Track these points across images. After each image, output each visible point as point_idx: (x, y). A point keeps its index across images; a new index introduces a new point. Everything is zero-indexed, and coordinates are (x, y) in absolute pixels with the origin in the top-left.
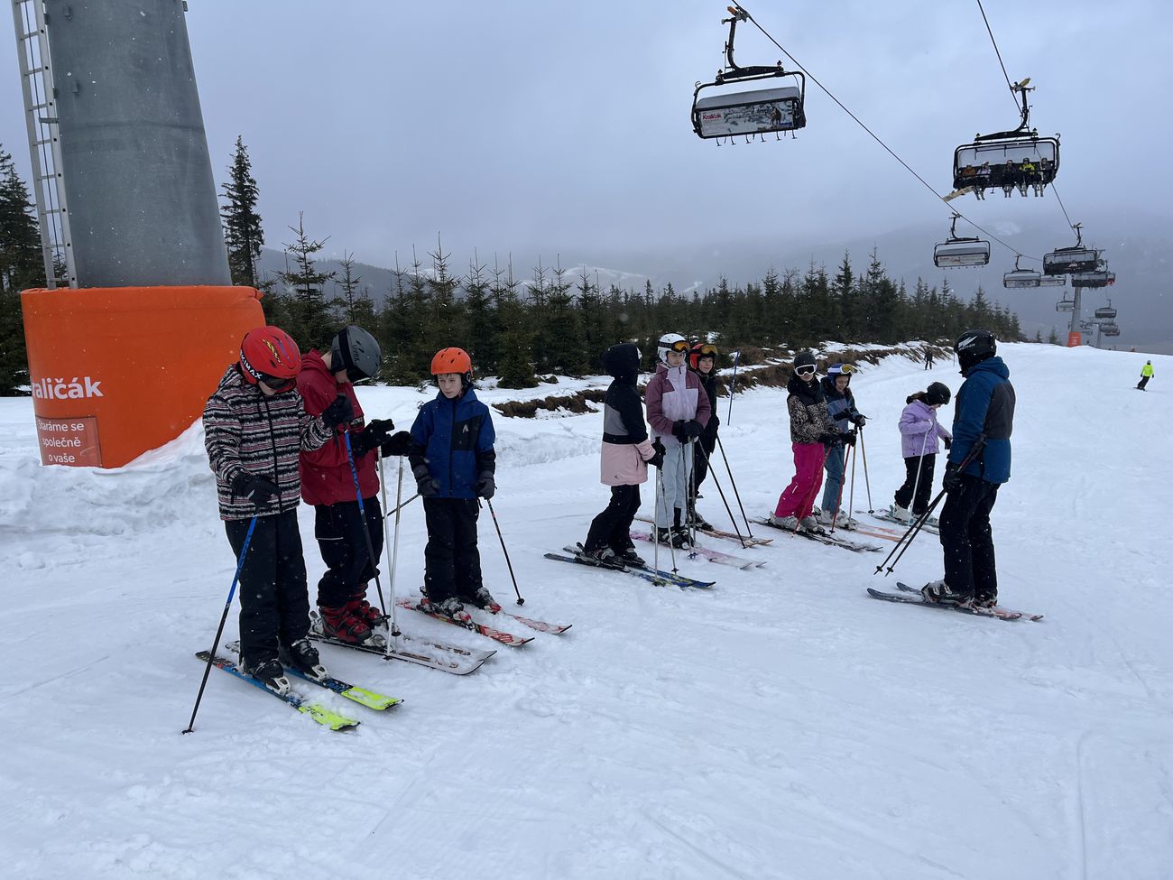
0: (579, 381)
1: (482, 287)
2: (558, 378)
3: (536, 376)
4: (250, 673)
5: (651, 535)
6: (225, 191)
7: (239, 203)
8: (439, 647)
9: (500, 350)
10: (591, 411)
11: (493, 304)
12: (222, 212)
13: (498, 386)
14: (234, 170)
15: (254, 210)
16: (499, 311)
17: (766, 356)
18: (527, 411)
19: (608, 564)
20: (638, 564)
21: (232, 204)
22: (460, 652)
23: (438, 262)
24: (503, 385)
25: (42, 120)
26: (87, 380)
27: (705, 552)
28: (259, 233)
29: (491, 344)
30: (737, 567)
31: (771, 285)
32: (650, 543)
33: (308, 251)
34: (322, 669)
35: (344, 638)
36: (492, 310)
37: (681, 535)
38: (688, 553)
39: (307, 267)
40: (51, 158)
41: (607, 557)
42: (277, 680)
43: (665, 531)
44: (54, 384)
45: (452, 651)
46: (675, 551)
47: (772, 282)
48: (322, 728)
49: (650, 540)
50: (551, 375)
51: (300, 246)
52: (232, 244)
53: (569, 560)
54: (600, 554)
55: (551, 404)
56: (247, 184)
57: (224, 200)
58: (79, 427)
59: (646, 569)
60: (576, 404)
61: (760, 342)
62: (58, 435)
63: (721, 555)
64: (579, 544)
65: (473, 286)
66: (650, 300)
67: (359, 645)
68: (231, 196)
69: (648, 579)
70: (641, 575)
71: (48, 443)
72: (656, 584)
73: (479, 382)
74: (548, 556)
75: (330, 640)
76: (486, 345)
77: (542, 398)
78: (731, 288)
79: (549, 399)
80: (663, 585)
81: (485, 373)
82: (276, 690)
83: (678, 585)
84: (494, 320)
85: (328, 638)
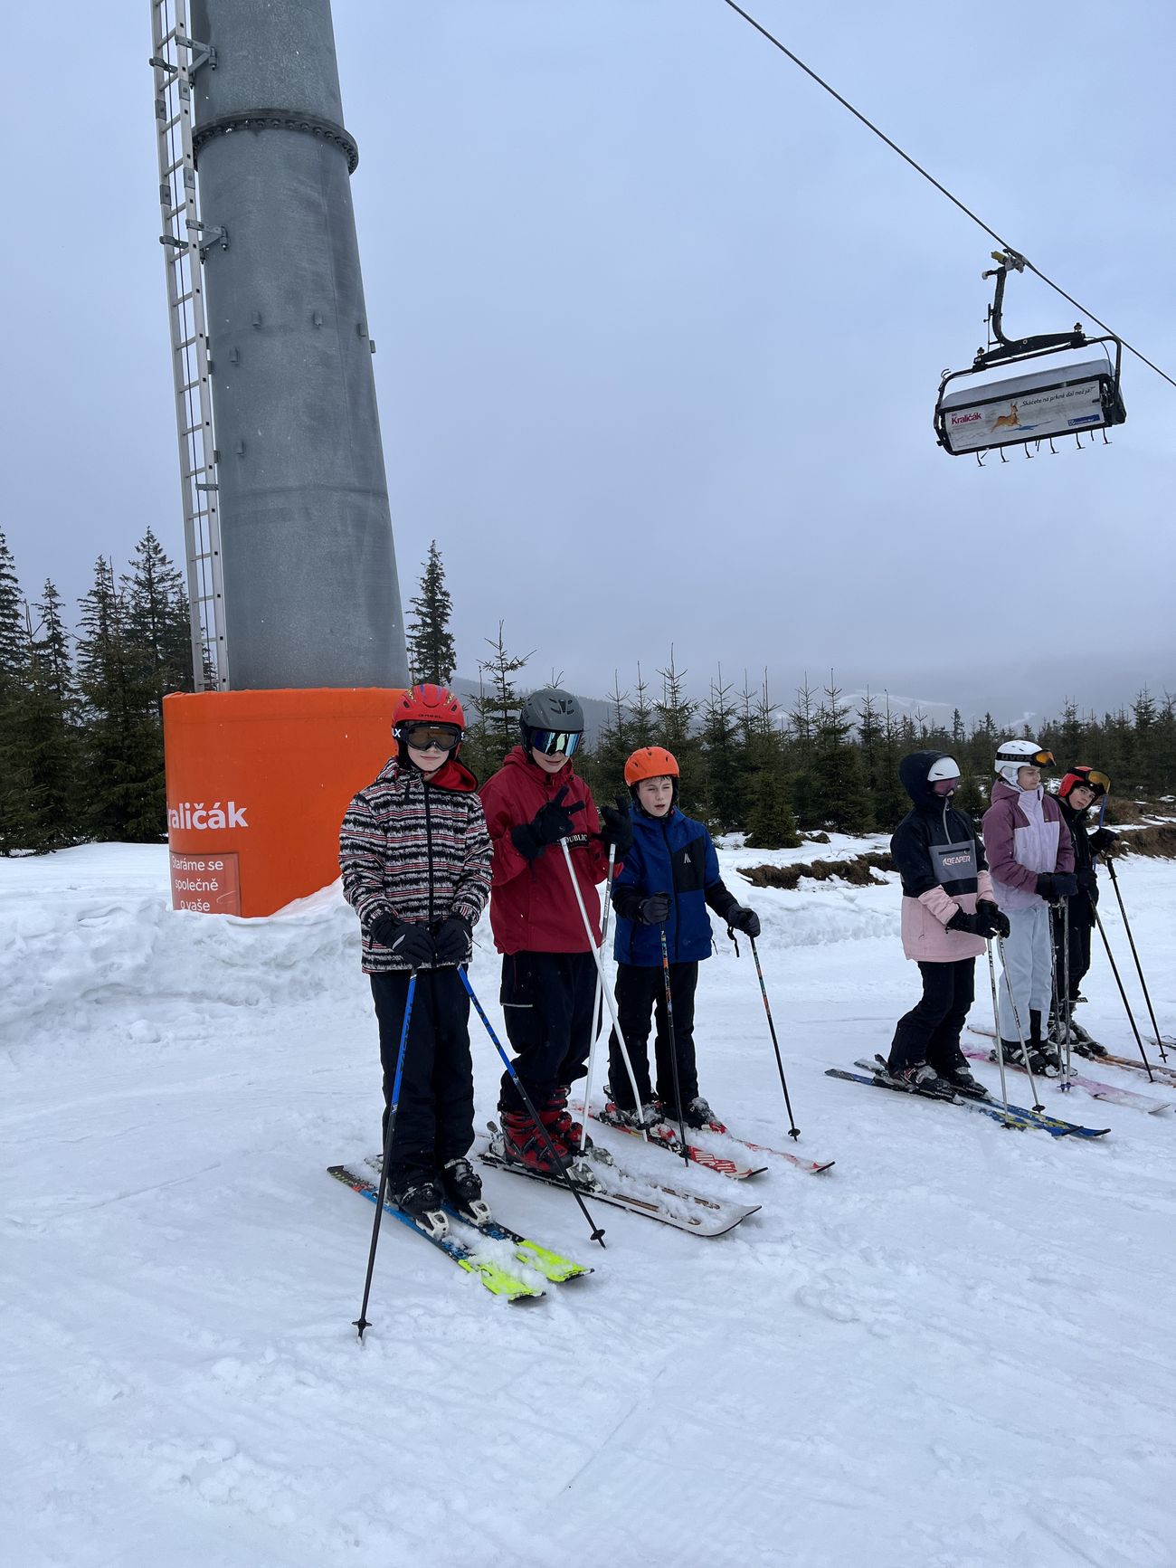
0: (859, 841)
1: (727, 713)
2: (831, 836)
3: (798, 832)
4: (395, 1202)
5: (993, 1051)
6: (413, 607)
7: (429, 621)
8: (672, 1192)
9: (749, 797)
10: (877, 882)
11: (740, 737)
12: (409, 632)
13: (746, 845)
14: (425, 581)
15: (446, 629)
16: (748, 745)
17: (1141, 812)
18: (785, 879)
19: (926, 1090)
20: (977, 1094)
21: (420, 622)
22: (705, 1203)
23: (669, 681)
24: (751, 844)
25: (199, 487)
26: (231, 805)
27: (1084, 1083)
28: (450, 656)
29: (736, 790)
30: (1142, 1110)
31: (1144, 713)
32: (990, 1065)
33: (508, 669)
34: (484, 1208)
35: (533, 1164)
36: (739, 745)
37: (1042, 1053)
38: (1057, 1083)
39: (505, 689)
40: (208, 533)
41: (926, 1081)
42: (430, 1215)
43: (1017, 1046)
44: (193, 810)
45: (691, 1199)
46: (1034, 1077)
47: (1146, 708)
48: (497, 1300)
49: (992, 1059)
50: (820, 832)
51: (497, 663)
52: (419, 670)
53: (864, 1080)
54: (914, 1076)
55: (821, 871)
56: (439, 597)
57: (410, 618)
58: (217, 865)
59: (989, 1102)
60: (856, 873)
61: (1131, 792)
62: (192, 875)
63: (1113, 1090)
64: (879, 1058)
65: (715, 712)
66: (958, 737)
67: (554, 1177)
68: (420, 613)
69: (996, 1117)
70: (983, 1110)
71: (182, 885)
72: (1008, 1126)
73: (720, 839)
74: (832, 1073)
75: (513, 1167)
76: (730, 790)
77: (808, 862)
78: (1082, 717)
79: (817, 863)
80: (1022, 1129)
81: (727, 828)
82: (428, 1231)
83: (1049, 1129)
84: (741, 758)
85: (510, 1162)
